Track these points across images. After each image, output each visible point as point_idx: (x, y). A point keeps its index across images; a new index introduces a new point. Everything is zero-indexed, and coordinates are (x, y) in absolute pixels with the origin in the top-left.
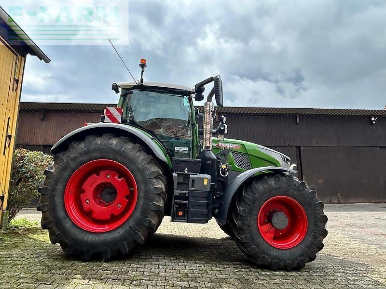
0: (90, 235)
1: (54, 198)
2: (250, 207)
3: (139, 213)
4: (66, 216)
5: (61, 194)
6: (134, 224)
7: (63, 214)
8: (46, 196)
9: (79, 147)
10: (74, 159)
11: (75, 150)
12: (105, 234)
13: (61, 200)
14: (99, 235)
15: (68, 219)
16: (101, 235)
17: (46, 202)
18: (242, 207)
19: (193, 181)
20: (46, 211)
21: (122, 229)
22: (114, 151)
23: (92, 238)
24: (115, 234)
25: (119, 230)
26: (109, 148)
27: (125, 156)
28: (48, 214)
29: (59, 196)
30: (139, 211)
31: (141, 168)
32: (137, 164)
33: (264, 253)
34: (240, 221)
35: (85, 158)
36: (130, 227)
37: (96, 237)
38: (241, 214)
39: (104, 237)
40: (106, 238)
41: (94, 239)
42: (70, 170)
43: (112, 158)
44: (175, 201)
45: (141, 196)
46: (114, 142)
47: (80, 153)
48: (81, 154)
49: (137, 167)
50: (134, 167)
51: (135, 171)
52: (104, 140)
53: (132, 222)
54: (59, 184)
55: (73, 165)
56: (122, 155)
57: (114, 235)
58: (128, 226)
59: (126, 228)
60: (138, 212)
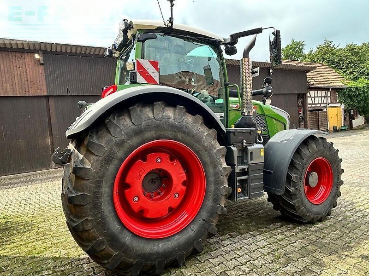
0: (158, 243)
1: (100, 208)
2: (300, 172)
3: (211, 201)
4: (121, 228)
5: (108, 199)
6: (207, 216)
7: (117, 226)
8: (85, 206)
9: (123, 125)
10: (120, 144)
11: (118, 130)
12: (177, 236)
13: (110, 208)
14: (170, 239)
15: (125, 231)
16: (172, 238)
17: (88, 217)
18: (295, 174)
19: (251, 153)
20: (90, 228)
21: (194, 224)
22: (173, 127)
23: (163, 246)
24: (188, 233)
25: (191, 227)
26: (167, 124)
27: (188, 132)
28: (94, 231)
29: (106, 203)
30: (211, 199)
31: (208, 146)
32: (203, 142)
33: (309, 212)
34: (293, 187)
35: (135, 140)
36: (203, 220)
37: (166, 243)
38: (294, 180)
39: (176, 240)
40: (179, 241)
41: (165, 247)
42: (116, 162)
43: (171, 137)
44: (238, 178)
45: (211, 181)
46: (170, 113)
47: (127, 134)
48: (130, 136)
49: (203, 146)
50: (199, 147)
51: (200, 151)
52: (158, 113)
53: (205, 214)
54: (104, 185)
55: (120, 154)
56: (184, 132)
57: (188, 235)
58: (201, 220)
59: (200, 222)
60: (209, 201)
